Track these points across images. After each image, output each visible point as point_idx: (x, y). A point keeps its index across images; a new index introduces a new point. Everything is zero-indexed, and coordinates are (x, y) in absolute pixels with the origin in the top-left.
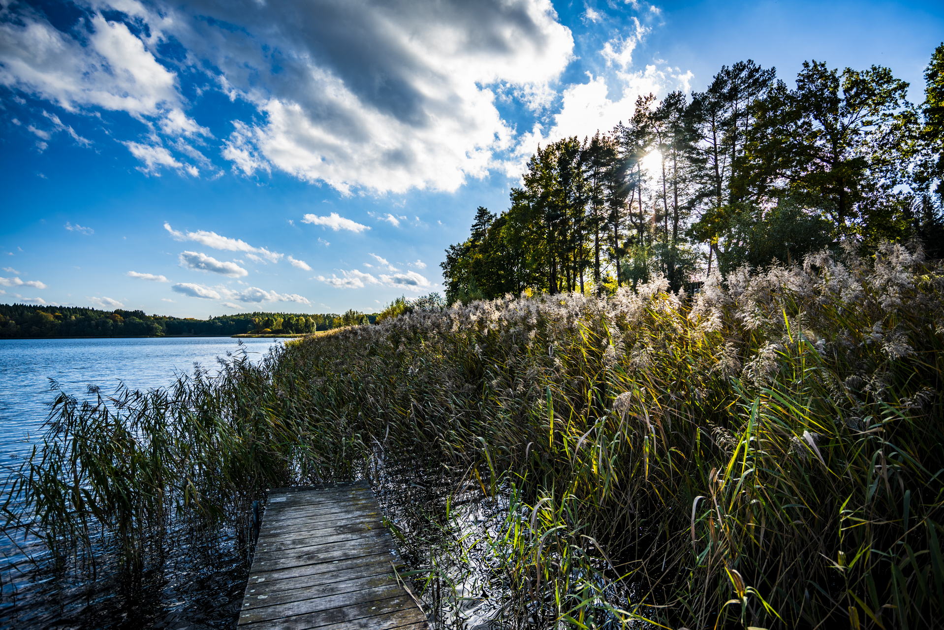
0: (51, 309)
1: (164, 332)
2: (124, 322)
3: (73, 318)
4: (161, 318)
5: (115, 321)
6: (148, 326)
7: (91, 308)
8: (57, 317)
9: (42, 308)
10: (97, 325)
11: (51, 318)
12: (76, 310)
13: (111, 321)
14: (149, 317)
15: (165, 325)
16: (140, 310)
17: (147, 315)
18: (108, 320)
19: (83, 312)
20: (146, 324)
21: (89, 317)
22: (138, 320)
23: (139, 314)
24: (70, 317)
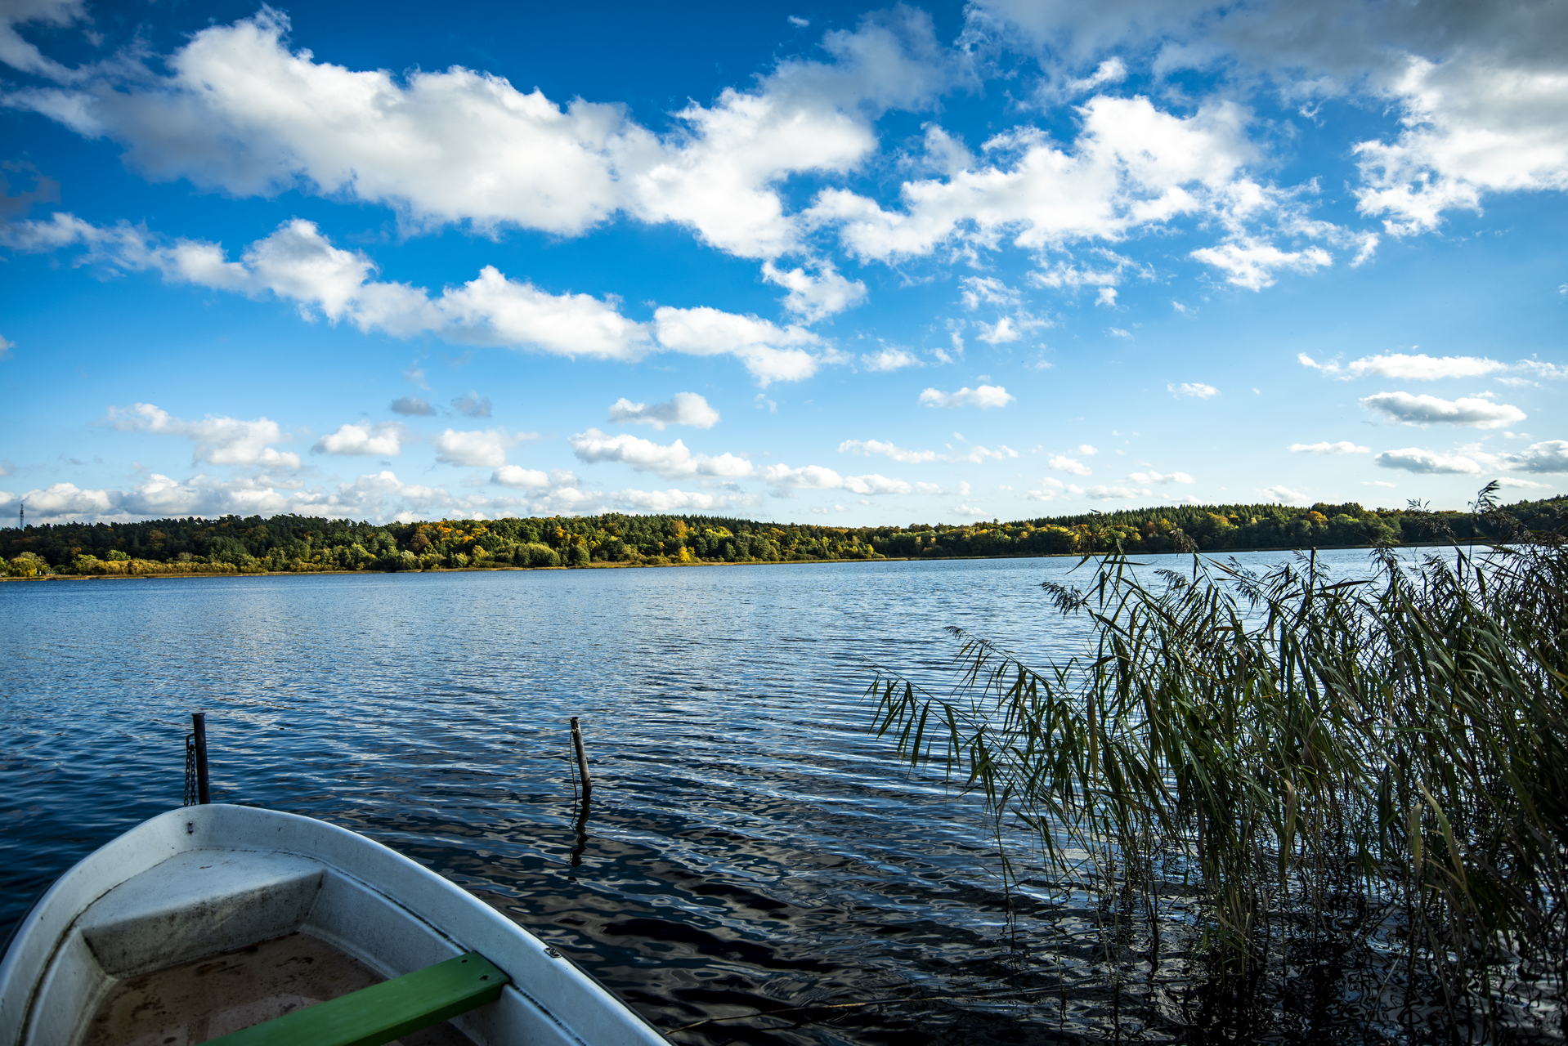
0: (1225, 510)
1: (1398, 538)
2: (1328, 523)
3: (1254, 521)
4: (1392, 514)
5: (1314, 523)
6: (1369, 528)
7: (1277, 505)
8: (1232, 521)
9: (1213, 509)
10: (1288, 529)
11: (1225, 523)
12: (1257, 509)
13: (1309, 524)
14: (1369, 515)
15: (1399, 527)
16: (1353, 502)
17: (1366, 509)
18: (1304, 521)
19: (1267, 511)
20: (1366, 525)
21: (1275, 518)
22: (1351, 519)
23: (1352, 509)
24: (1250, 520)
